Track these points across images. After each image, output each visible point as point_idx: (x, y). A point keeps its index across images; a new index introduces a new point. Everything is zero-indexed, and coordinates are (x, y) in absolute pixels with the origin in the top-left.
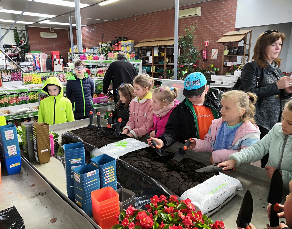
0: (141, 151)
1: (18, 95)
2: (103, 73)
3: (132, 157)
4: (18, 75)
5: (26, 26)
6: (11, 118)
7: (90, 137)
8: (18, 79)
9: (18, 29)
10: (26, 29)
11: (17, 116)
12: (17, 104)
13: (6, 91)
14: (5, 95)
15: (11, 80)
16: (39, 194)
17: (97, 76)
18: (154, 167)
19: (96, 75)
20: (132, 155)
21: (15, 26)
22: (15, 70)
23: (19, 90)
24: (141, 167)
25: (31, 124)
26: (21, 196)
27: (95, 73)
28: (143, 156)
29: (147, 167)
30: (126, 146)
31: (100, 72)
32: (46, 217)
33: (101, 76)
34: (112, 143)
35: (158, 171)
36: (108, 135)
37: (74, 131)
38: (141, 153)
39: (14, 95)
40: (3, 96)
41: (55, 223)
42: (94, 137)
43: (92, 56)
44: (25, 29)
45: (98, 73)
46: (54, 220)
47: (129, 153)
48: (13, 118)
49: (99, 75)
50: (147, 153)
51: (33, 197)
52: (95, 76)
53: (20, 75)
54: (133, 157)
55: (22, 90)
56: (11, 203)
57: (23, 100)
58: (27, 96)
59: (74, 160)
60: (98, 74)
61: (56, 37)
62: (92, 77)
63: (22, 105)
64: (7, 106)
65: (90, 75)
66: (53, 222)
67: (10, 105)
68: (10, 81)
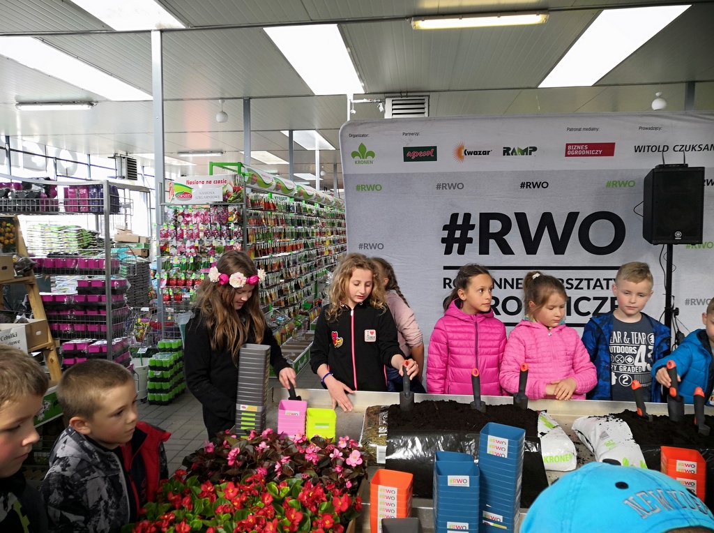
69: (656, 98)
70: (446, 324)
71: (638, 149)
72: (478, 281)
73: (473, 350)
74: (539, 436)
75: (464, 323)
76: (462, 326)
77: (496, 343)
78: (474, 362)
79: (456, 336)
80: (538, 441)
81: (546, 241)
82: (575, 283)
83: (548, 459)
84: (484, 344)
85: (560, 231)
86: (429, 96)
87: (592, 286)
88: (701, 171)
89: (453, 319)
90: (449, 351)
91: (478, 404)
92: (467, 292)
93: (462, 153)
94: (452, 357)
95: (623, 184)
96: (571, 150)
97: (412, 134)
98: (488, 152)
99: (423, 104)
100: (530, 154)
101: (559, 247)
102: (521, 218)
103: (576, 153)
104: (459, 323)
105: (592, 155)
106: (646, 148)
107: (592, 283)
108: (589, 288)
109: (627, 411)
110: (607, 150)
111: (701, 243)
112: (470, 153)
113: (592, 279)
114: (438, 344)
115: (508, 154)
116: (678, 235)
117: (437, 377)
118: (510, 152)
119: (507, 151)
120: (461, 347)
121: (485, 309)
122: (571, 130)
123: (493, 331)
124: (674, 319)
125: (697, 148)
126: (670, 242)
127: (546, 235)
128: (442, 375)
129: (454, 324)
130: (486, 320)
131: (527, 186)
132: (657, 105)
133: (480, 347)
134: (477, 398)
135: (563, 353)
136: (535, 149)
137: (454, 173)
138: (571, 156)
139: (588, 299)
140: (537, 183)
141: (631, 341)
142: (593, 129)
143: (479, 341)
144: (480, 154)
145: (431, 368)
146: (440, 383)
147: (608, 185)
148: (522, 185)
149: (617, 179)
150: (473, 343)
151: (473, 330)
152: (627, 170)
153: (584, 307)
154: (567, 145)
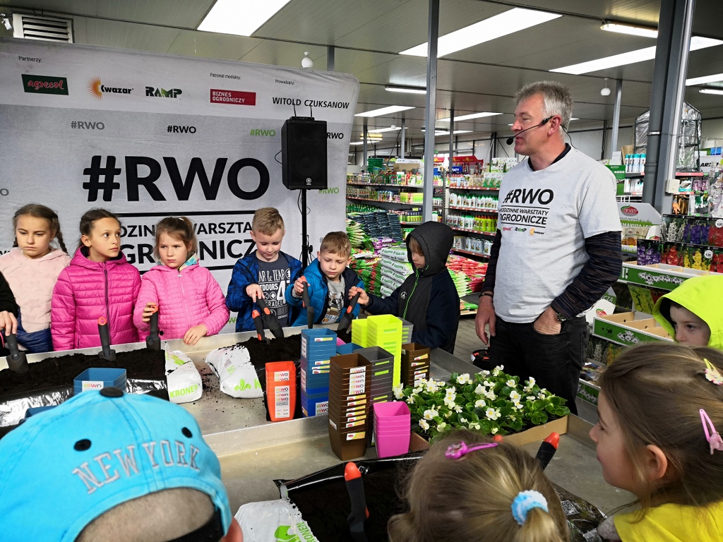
69: (304, 56)
70: (70, 274)
71: (276, 101)
72: (102, 225)
73: (103, 299)
74: (166, 373)
75: (92, 272)
76: (90, 275)
77: (129, 290)
78: (105, 311)
79: (83, 286)
80: (165, 378)
81: (197, 187)
82: (227, 227)
83: (174, 394)
84: (115, 291)
85: (210, 176)
86: (72, 20)
87: (242, 230)
88: (324, 124)
89: (79, 268)
90: (76, 303)
91: (107, 353)
92: (91, 237)
93: (99, 88)
94: (79, 309)
95: (265, 133)
96: (216, 96)
97: (32, 59)
98: (130, 90)
99: (65, 28)
100: (175, 97)
101: (210, 193)
102: (171, 163)
103: (221, 99)
104: (86, 272)
105: (235, 103)
106: (283, 100)
107: (243, 227)
108: (240, 231)
109: (252, 338)
110: (249, 99)
111: (326, 188)
112: (108, 90)
113: (243, 223)
114: (62, 296)
115: (152, 95)
116: (309, 180)
117: (64, 331)
118: (154, 93)
119: (150, 91)
120: (90, 297)
121: (114, 254)
122: (214, 75)
123: (125, 277)
124: (309, 255)
125: (323, 104)
126: (303, 187)
127: (197, 181)
128: (70, 329)
129: (80, 273)
130: (118, 267)
131: (174, 130)
132: (306, 63)
133: (111, 296)
134: (106, 347)
135: (192, 293)
136: (179, 92)
137: (92, 111)
138: (216, 102)
139: (240, 242)
140: (184, 127)
141: (273, 279)
142: (235, 77)
143: (109, 290)
144: (120, 92)
145: (56, 323)
146: (68, 337)
147: (252, 133)
148: (170, 129)
149: (259, 128)
150: (102, 292)
151: (102, 278)
152: (268, 120)
153: (236, 249)
154: (212, 91)
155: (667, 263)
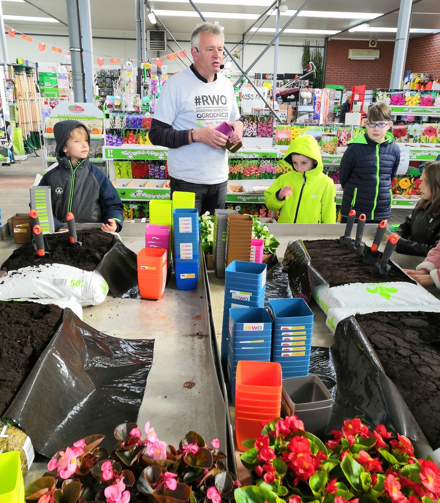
0: (412, 316)
1: (260, 161)
2: (436, 136)
3: (382, 323)
4: (269, 128)
5: (327, 38)
6: (240, 200)
7: (330, 259)
8: (267, 135)
9: (311, 44)
10: (325, 45)
11: (249, 198)
12: (255, 177)
13: (242, 152)
14: (240, 159)
15: (256, 134)
16: (198, 334)
17: (420, 140)
18: (415, 359)
19: (418, 138)
20: (386, 320)
21: (308, 39)
22: (265, 118)
23: (263, 153)
24: (388, 349)
25: (226, 214)
26: (172, 328)
27: (418, 135)
28: (412, 327)
29: (400, 354)
30: (390, 296)
31: (430, 132)
32: (183, 374)
33: (430, 141)
34: (363, 282)
35: (418, 372)
36: (367, 265)
37: (311, 242)
38: (409, 321)
39: (254, 161)
40: (237, 162)
41: (189, 390)
42: (338, 261)
43: (419, 97)
44: (322, 44)
45: (424, 135)
46: (190, 385)
47: (380, 314)
48: (243, 201)
49: (426, 140)
50: (425, 324)
51: (186, 336)
52: (415, 141)
53: (271, 128)
54: (386, 323)
55: (268, 154)
56: (154, 333)
57: (266, 172)
58: (274, 166)
59: (238, 293)
60: (425, 137)
61: (378, 57)
62: (408, 141)
63: (263, 181)
64: (240, 178)
65: (406, 137)
66: (187, 387)
67: (246, 177)
68: (255, 136)
155: (128, 143)
